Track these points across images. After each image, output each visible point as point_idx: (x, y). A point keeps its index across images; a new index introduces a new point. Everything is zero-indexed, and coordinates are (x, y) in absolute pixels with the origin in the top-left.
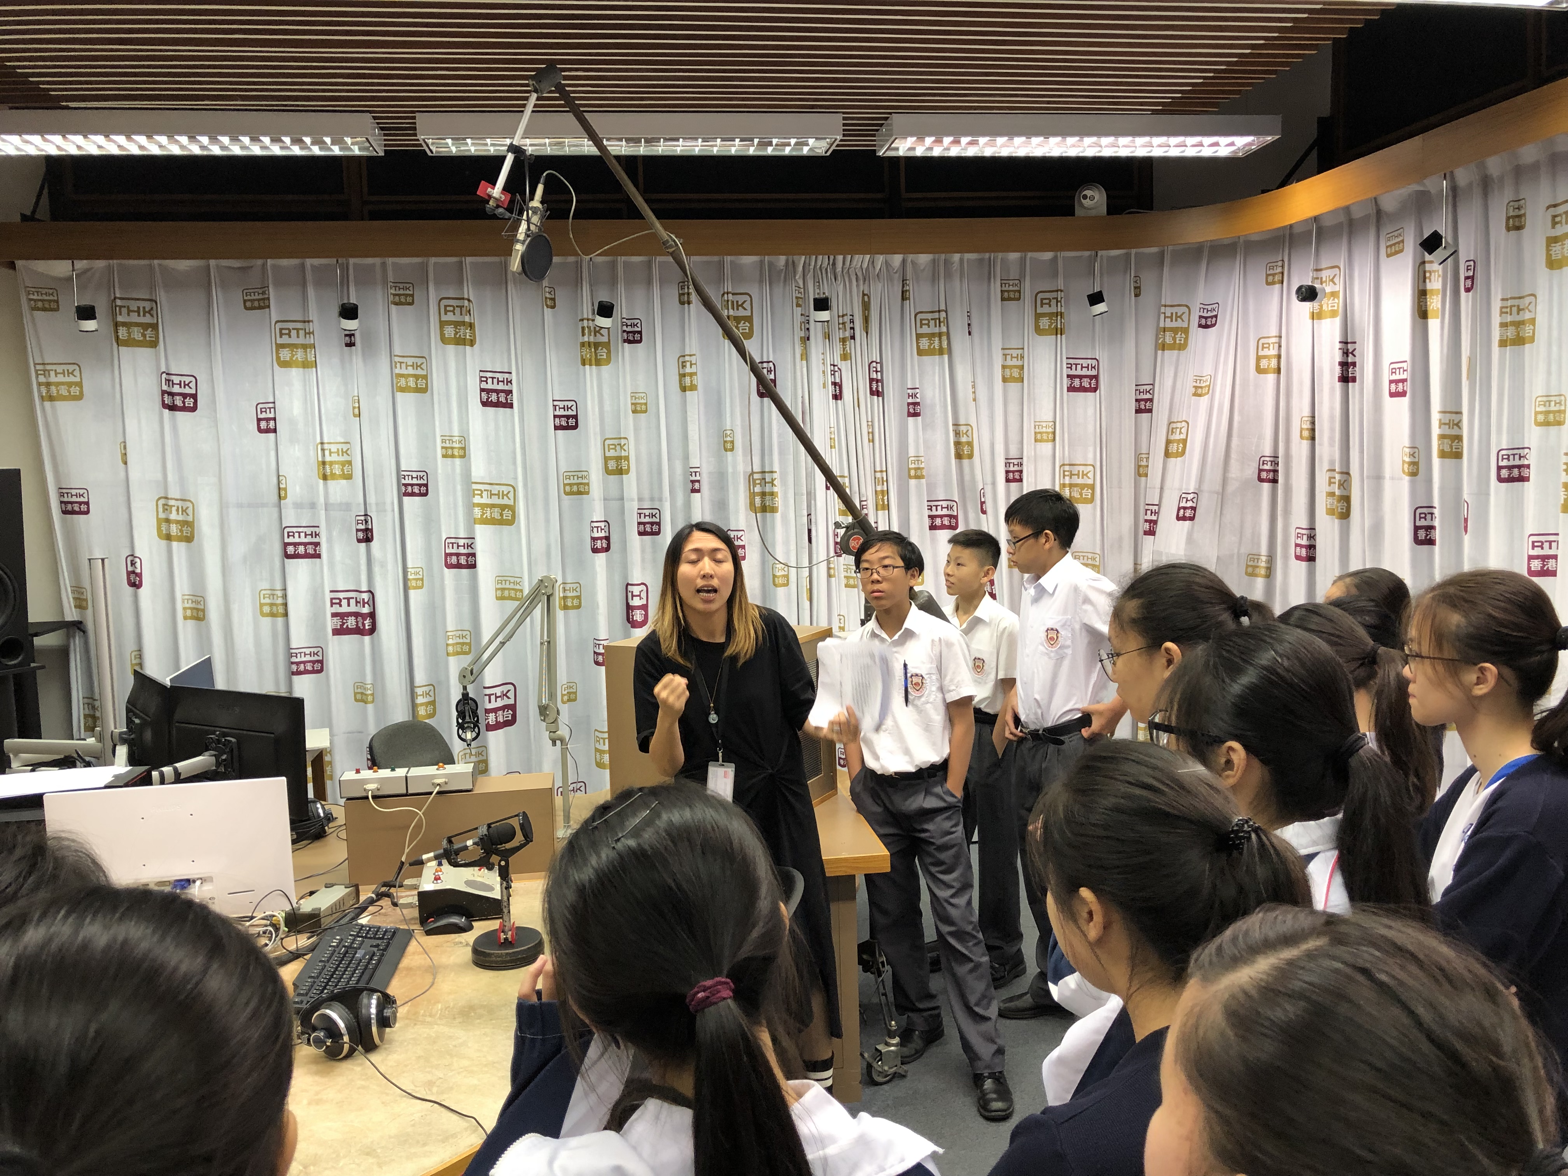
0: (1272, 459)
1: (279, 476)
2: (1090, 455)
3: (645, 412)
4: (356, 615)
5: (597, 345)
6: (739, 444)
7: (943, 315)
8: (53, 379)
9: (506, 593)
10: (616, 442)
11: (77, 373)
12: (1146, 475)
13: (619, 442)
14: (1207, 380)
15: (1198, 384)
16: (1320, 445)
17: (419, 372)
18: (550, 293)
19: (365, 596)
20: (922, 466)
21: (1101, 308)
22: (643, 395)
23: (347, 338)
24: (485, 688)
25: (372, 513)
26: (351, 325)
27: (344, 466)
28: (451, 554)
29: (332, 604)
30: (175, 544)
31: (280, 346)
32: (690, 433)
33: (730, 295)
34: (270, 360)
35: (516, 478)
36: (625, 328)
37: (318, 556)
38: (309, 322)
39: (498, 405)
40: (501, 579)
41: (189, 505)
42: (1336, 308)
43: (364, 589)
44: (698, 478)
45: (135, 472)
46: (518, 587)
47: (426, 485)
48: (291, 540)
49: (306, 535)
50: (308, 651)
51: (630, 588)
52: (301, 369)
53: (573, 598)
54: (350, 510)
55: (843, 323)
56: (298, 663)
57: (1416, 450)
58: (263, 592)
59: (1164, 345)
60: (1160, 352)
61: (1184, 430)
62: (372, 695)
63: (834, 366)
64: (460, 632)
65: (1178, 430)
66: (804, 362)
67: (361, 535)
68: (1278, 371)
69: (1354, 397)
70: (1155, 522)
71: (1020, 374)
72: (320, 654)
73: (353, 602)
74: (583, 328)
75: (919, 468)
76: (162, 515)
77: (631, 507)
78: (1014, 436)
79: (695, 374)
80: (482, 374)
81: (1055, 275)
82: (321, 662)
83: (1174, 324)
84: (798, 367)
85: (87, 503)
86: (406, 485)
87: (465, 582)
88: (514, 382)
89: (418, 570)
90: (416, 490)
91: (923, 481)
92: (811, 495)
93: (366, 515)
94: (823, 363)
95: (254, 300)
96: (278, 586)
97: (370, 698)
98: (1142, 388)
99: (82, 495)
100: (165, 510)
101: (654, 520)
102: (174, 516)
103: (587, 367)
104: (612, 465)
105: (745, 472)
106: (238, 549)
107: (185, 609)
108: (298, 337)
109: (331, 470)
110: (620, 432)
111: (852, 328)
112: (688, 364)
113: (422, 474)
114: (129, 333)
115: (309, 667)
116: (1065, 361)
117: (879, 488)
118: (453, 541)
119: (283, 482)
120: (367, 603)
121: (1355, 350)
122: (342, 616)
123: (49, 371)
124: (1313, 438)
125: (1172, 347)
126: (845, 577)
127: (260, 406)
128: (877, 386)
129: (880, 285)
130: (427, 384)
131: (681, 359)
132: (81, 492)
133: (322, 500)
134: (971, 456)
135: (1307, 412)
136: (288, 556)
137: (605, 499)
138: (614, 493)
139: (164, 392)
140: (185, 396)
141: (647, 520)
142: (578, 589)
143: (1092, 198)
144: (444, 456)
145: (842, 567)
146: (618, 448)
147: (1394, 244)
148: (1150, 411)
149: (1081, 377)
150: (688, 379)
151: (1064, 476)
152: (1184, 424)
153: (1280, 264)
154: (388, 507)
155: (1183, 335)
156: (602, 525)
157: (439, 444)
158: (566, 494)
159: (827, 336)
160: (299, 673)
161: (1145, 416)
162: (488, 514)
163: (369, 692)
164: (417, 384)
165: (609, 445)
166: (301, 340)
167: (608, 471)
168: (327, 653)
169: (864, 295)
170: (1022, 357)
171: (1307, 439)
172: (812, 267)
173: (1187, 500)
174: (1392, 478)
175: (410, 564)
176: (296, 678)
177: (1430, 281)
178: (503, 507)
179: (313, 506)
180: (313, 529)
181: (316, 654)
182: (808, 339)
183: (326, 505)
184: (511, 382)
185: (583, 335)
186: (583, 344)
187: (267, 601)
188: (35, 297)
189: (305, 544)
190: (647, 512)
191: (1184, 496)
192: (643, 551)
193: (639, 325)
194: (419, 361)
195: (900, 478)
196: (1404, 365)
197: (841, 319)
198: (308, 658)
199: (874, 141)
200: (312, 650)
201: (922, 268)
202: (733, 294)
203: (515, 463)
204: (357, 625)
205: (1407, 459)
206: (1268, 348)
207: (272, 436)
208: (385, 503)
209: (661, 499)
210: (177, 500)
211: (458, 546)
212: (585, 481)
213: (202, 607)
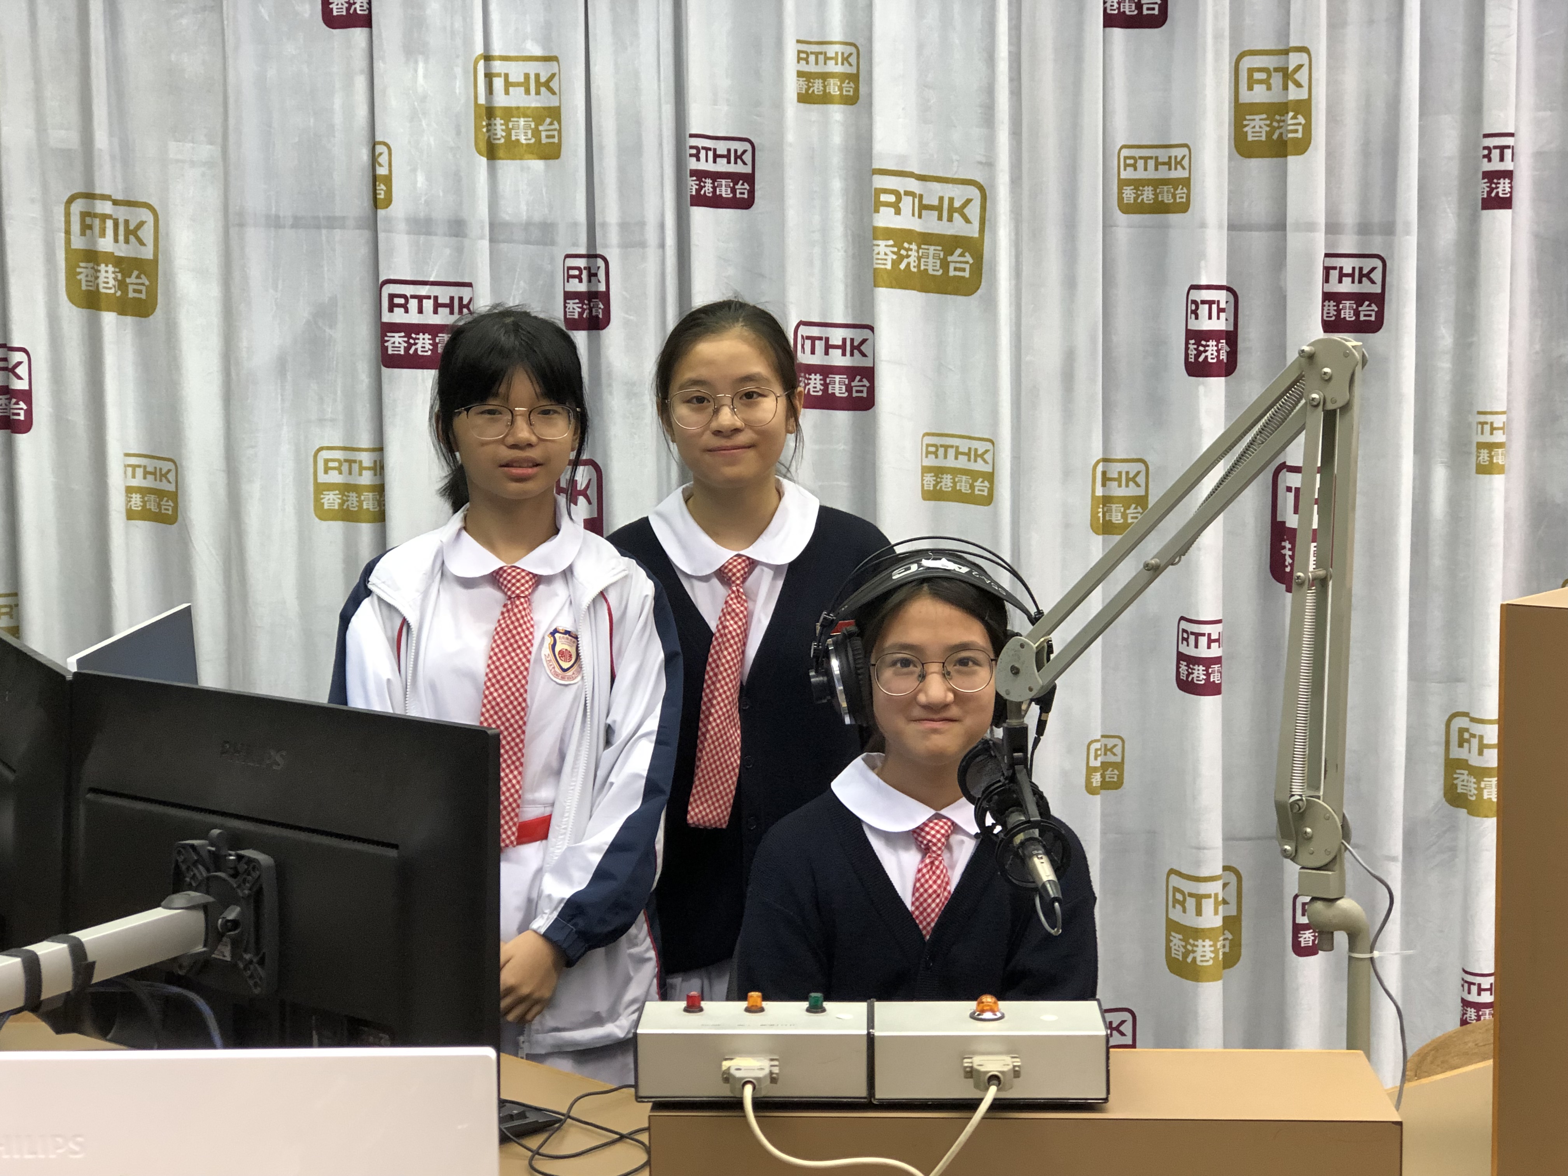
1: (374, 144)
9: (947, 482)
10: (1273, 61)
13: (1283, 60)
25: (610, 252)
27: (539, 120)
28: (808, 370)
30: (109, 319)
35: (989, 164)
40: (936, 443)
41: (146, 215)
44: (1508, 165)
47: (750, 179)
48: (398, 317)
53: (1127, 501)
54: (553, 243)
58: (325, 454)
67: (577, 308)
76: (78, 243)
77: (1307, 249)
86: (700, 175)
87: (846, 447)
90: (724, 192)
93: (592, 256)
96: (364, 438)
100: (86, 228)
101: (1367, 287)
102: (106, 244)
104: (1258, 127)
106: (266, 336)
107: (129, 490)
109: (508, 132)
110: (1284, 31)
113: (740, 147)
118: (815, 332)
119: (383, 159)
133: (483, 211)
136: (391, 361)
137: (1232, 227)
138: (1259, 210)
141: (1347, 286)
142: (1141, 479)
144: (805, 98)
146: (1277, 80)
154: (651, 235)
156: (1220, 296)
157: (791, 66)
158: (1126, 209)
162: (913, 260)
165: (1251, 71)
167: (1245, 146)
178: (950, 244)
179: (458, 226)
180: (455, 292)
183: (492, 225)
187: (334, 477)
189: (434, 330)
190: (1348, 265)
203: (989, 121)
207: (358, 34)
208: (642, 224)
209: (1389, 229)
210: (116, 203)
211: (828, 347)
212: (1179, 174)
213: (171, 488)
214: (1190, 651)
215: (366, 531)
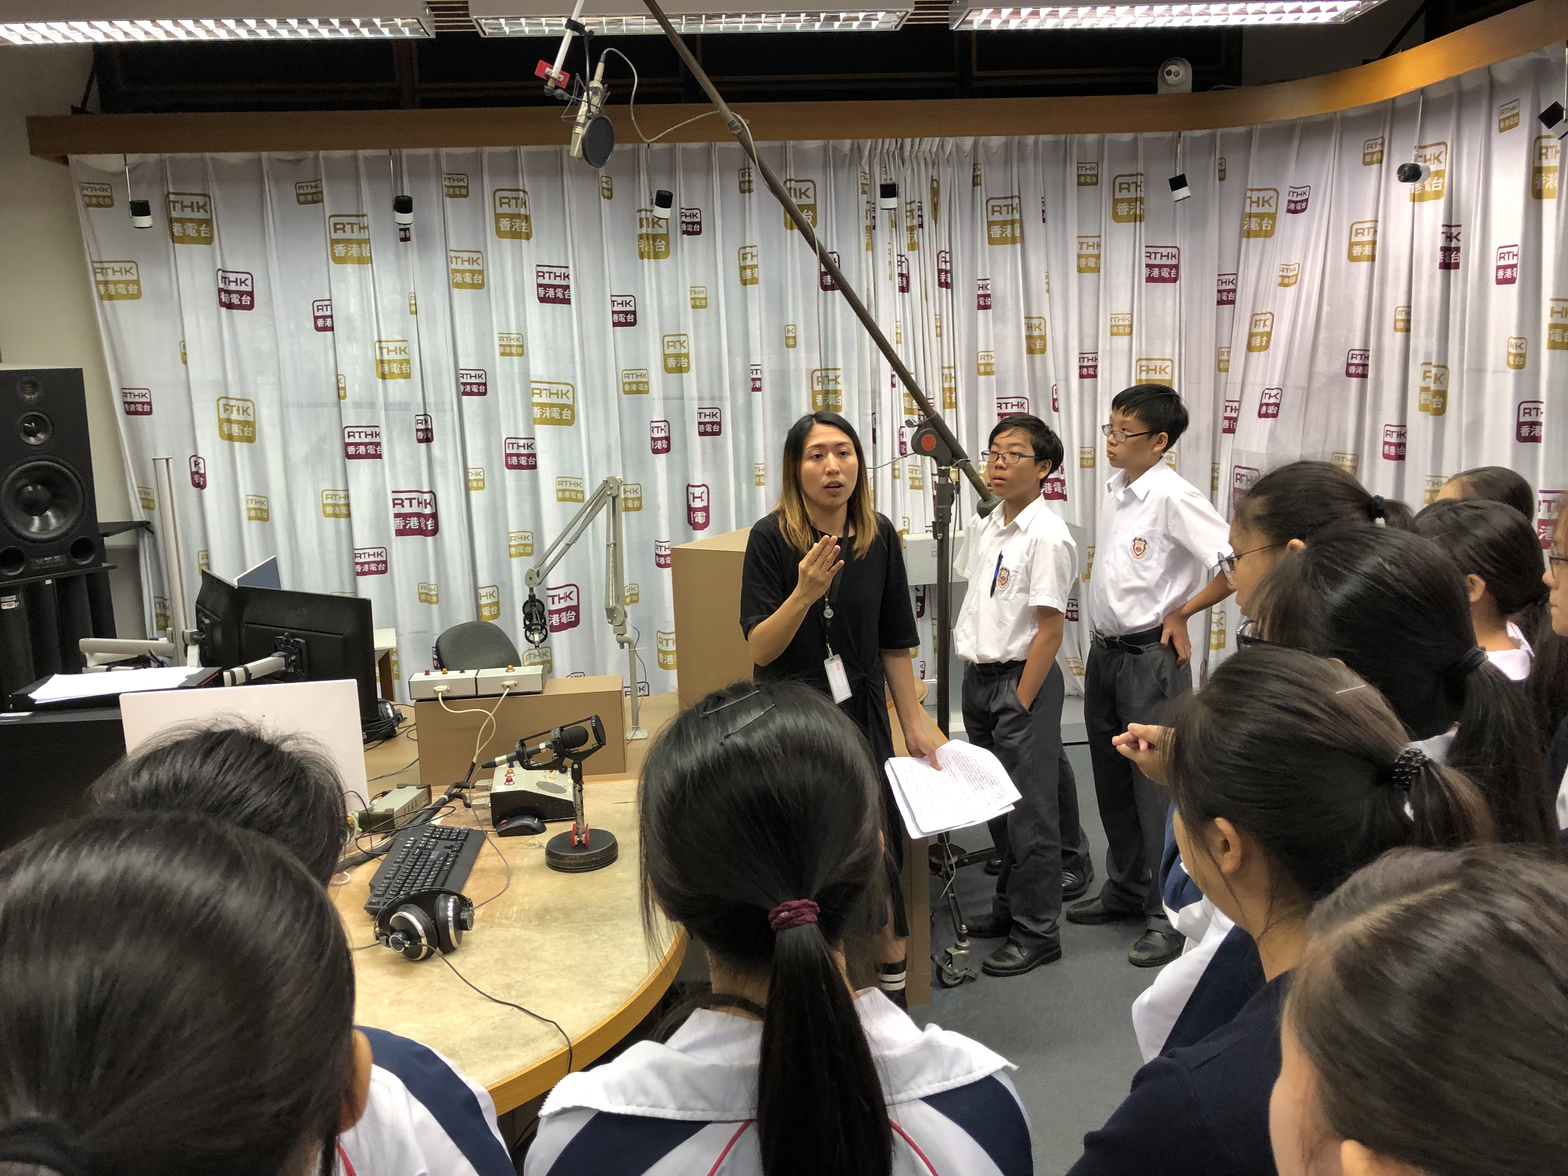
0: (1362, 353)
1: (337, 375)
2: (1168, 349)
3: (705, 307)
4: (419, 515)
5: (655, 237)
6: (801, 340)
7: (1016, 200)
8: (111, 277)
9: (567, 494)
10: (675, 339)
11: (134, 271)
12: (1227, 370)
13: (679, 338)
14: (1295, 269)
15: (1285, 274)
16: (1417, 336)
17: (475, 267)
18: (607, 183)
19: (427, 497)
20: (992, 361)
21: (1183, 192)
22: (702, 289)
23: (402, 233)
24: (548, 589)
25: (432, 414)
26: (405, 218)
27: (401, 364)
28: (511, 455)
29: (394, 505)
30: (237, 444)
31: (335, 242)
32: (751, 329)
33: (793, 182)
34: (325, 255)
35: (574, 377)
36: (684, 219)
37: (379, 456)
38: (363, 216)
39: (555, 300)
40: (562, 481)
41: (250, 405)
42: (1440, 188)
43: (426, 489)
44: (759, 376)
45: (195, 374)
46: (579, 488)
47: (485, 384)
48: (352, 440)
49: (366, 435)
50: (371, 552)
51: (691, 489)
52: (357, 265)
53: (634, 499)
54: (410, 410)
55: (911, 211)
56: (362, 564)
57: (1523, 341)
58: (325, 493)
59: (1249, 232)
60: (1244, 240)
61: (1268, 323)
62: (437, 595)
63: (901, 256)
64: (523, 534)
65: (1262, 322)
66: (870, 252)
67: (421, 435)
68: (1372, 258)
69: (1456, 284)
70: (1235, 420)
71: (1096, 263)
72: (384, 554)
73: (415, 502)
74: (641, 220)
75: (989, 364)
76: (223, 416)
77: (692, 407)
78: (1089, 330)
79: (756, 266)
80: (540, 269)
81: (1135, 158)
82: (385, 562)
83: (1261, 210)
84: (863, 258)
85: (149, 404)
86: (465, 384)
87: (526, 483)
88: (571, 277)
89: (479, 470)
90: (475, 389)
91: (993, 377)
92: (876, 394)
93: (425, 415)
94: (890, 254)
95: (307, 194)
96: (340, 486)
97: (434, 599)
98: (1224, 278)
99: (144, 396)
100: (226, 410)
101: (715, 419)
102: (235, 416)
103: (646, 260)
104: (672, 362)
105: (807, 370)
106: (299, 449)
107: (249, 509)
108: (353, 232)
109: (390, 369)
110: (678, 328)
111: (921, 216)
112: (749, 256)
113: (480, 373)
114: (184, 230)
115: (373, 568)
116: (1144, 250)
117: (947, 385)
118: (513, 441)
119: (342, 381)
120: (429, 503)
121: (1459, 234)
122: (405, 516)
123: (106, 269)
124: (1407, 330)
125: (1258, 234)
126: (910, 478)
127: (316, 304)
128: (946, 277)
129: (950, 170)
130: (483, 280)
131: (742, 251)
132: (144, 392)
133: (381, 399)
134: (1043, 351)
135: (1402, 302)
136: (349, 457)
137: (664, 399)
138: (674, 392)
139: (220, 290)
140: (241, 293)
141: (708, 419)
142: (639, 491)
143: (1177, 74)
144: (503, 354)
145: (907, 468)
146: (678, 345)
147: (1508, 118)
148: (1233, 302)
149: (1160, 267)
150: (748, 271)
151: (1141, 371)
152: (1268, 316)
153: (1380, 141)
154: (448, 407)
155: (1270, 222)
156: (662, 425)
157: (497, 343)
158: (626, 393)
159: (894, 224)
160: (363, 573)
161: (1227, 308)
162: (548, 413)
163: (433, 593)
164: (473, 279)
165: (668, 342)
166: (355, 235)
167: (667, 370)
168: (391, 554)
169: (933, 180)
170: (1099, 245)
171: (1401, 330)
172: (878, 151)
173: (1270, 397)
174: (1496, 371)
175: (470, 465)
176: (360, 579)
177: (1547, 158)
178: (563, 407)
179: (372, 405)
180: (374, 429)
181: (379, 555)
182: (874, 228)
183: (385, 404)
184: (568, 277)
185: (641, 226)
186: (641, 237)
187: (330, 501)
188: (89, 193)
189: (366, 444)
190: (708, 412)
191: (1266, 391)
192: (704, 452)
193: (698, 215)
194: (475, 256)
195: (969, 374)
196: (1515, 250)
197: (908, 206)
198: (372, 559)
199: (947, 14)
200: (376, 550)
201: (994, 151)
202: (797, 181)
203: (573, 361)
204: (420, 525)
205: (1513, 351)
206: (1363, 234)
207: (329, 333)
208: (443, 403)
209: (721, 398)
210: (238, 400)
211: (518, 447)
212: (644, 380)
213: (266, 508)
214: (659, 552)
215: (343, 521)
